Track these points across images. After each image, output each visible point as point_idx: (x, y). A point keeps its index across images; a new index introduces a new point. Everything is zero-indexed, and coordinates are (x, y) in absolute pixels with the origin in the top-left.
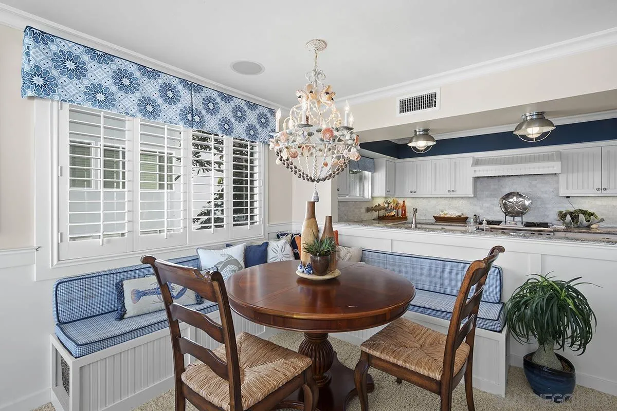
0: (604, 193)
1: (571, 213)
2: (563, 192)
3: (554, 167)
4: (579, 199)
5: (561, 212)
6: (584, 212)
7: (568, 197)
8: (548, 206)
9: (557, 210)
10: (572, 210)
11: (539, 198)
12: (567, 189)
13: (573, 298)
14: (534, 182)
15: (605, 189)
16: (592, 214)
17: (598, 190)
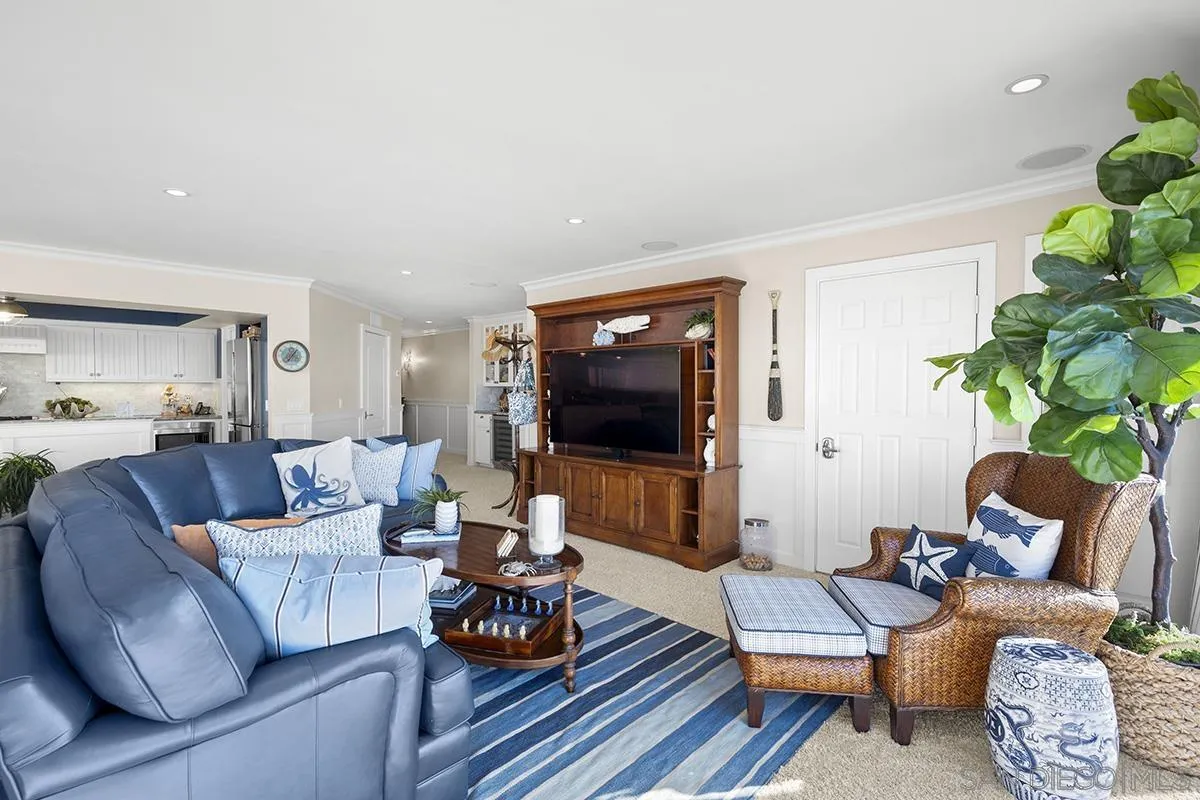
0: (98, 379)
1: (61, 403)
2: (51, 377)
3: (38, 346)
4: (72, 386)
5: (49, 402)
6: (77, 401)
7: (58, 383)
8: (30, 394)
9: (45, 399)
10: (63, 399)
11: (20, 384)
12: (56, 372)
13: (42, 466)
14: (10, 362)
15: (99, 375)
16: (86, 403)
17: (91, 375)
